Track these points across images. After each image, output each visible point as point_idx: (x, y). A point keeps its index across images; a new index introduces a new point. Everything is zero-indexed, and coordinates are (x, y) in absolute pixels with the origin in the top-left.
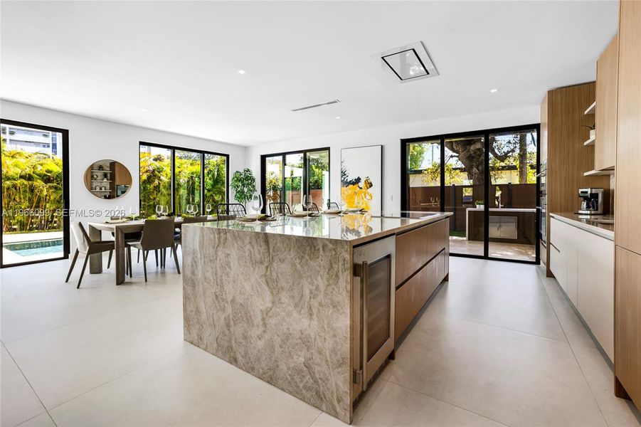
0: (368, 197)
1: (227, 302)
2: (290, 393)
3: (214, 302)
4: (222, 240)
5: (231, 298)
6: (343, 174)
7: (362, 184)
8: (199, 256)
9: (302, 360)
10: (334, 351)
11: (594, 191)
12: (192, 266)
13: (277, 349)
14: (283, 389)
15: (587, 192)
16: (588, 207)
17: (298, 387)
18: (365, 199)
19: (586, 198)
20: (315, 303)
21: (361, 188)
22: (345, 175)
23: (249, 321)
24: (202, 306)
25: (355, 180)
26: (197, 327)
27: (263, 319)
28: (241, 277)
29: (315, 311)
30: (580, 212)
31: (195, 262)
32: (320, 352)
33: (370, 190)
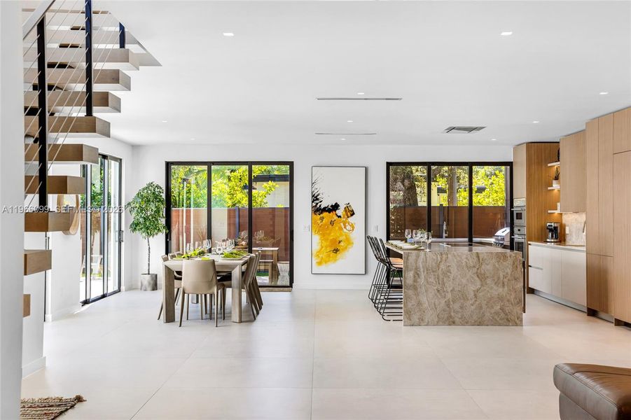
0: (348, 227)
1: (447, 292)
2: (492, 325)
3: (436, 295)
4: (444, 259)
5: (451, 288)
6: (315, 198)
7: (340, 212)
8: (422, 270)
9: (499, 307)
10: (516, 298)
11: (556, 225)
12: (415, 277)
13: (484, 306)
14: (487, 325)
15: (552, 226)
16: (552, 236)
17: (496, 320)
18: (345, 230)
19: (551, 230)
20: (506, 280)
21: (339, 217)
22: (317, 199)
23: (465, 298)
24: (424, 299)
25: (332, 206)
26: (418, 314)
27: (475, 295)
28: (459, 276)
29: (506, 283)
30: (548, 240)
31: (418, 274)
32: (508, 301)
33: (351, 220)
